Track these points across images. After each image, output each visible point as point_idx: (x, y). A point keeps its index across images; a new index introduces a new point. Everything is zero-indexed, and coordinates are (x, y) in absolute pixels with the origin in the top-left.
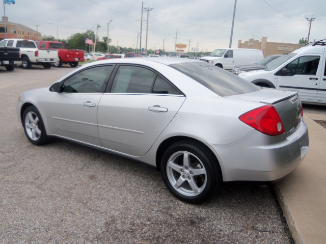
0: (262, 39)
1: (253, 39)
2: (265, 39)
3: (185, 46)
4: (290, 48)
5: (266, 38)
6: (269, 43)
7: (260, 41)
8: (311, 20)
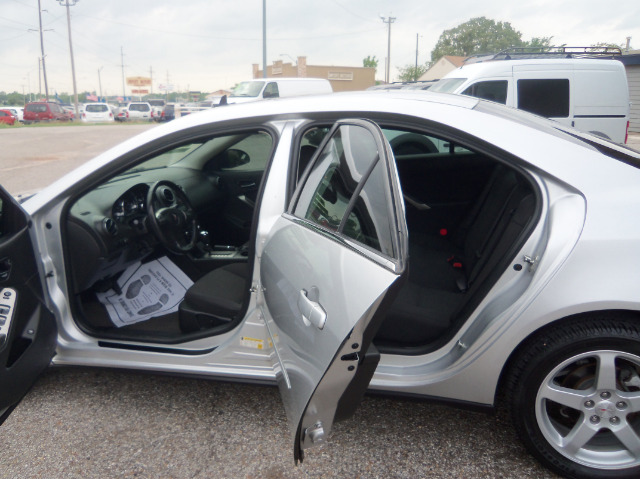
0: (296, 59)
1: (281, 62)
2: (302, 59)
3: (148, 82)
4: (348, 75)
5: (304, 58)
6: (312, 67)
7: (294, 64)
8: (390, 22)
